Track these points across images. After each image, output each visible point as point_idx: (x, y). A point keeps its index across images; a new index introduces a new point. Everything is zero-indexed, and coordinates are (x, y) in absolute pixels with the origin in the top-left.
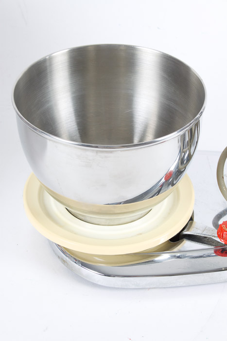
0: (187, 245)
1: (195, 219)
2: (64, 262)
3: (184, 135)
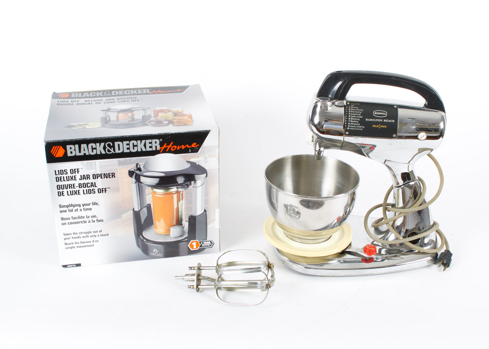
0: (348, 256)
1: (352, 244)
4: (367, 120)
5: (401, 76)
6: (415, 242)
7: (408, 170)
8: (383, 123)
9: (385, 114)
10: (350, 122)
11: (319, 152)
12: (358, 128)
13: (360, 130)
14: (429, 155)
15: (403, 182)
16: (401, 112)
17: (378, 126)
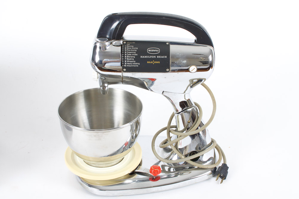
2: (81, 184)
3: (133, 124)
4: (141, 57)
5: (171, 16)
6: (195, 160)
7: (185, 99)
8: (156, 59)
9: (158, 51)
10: (126, 60)
11: (104, 87)
12: (134, 65)
13: (136, 67)
14: (203, 85)
15: (181, 109)
16: (173, 48)
17: (152, 62)
